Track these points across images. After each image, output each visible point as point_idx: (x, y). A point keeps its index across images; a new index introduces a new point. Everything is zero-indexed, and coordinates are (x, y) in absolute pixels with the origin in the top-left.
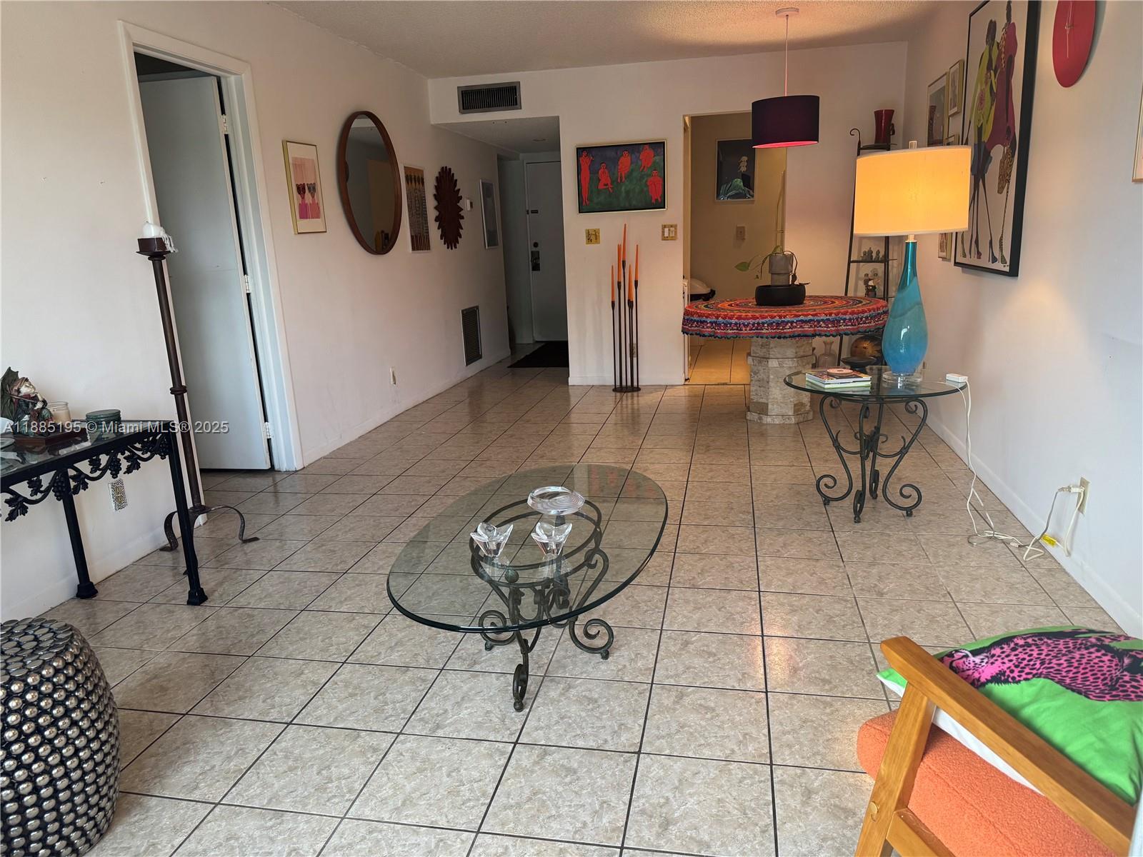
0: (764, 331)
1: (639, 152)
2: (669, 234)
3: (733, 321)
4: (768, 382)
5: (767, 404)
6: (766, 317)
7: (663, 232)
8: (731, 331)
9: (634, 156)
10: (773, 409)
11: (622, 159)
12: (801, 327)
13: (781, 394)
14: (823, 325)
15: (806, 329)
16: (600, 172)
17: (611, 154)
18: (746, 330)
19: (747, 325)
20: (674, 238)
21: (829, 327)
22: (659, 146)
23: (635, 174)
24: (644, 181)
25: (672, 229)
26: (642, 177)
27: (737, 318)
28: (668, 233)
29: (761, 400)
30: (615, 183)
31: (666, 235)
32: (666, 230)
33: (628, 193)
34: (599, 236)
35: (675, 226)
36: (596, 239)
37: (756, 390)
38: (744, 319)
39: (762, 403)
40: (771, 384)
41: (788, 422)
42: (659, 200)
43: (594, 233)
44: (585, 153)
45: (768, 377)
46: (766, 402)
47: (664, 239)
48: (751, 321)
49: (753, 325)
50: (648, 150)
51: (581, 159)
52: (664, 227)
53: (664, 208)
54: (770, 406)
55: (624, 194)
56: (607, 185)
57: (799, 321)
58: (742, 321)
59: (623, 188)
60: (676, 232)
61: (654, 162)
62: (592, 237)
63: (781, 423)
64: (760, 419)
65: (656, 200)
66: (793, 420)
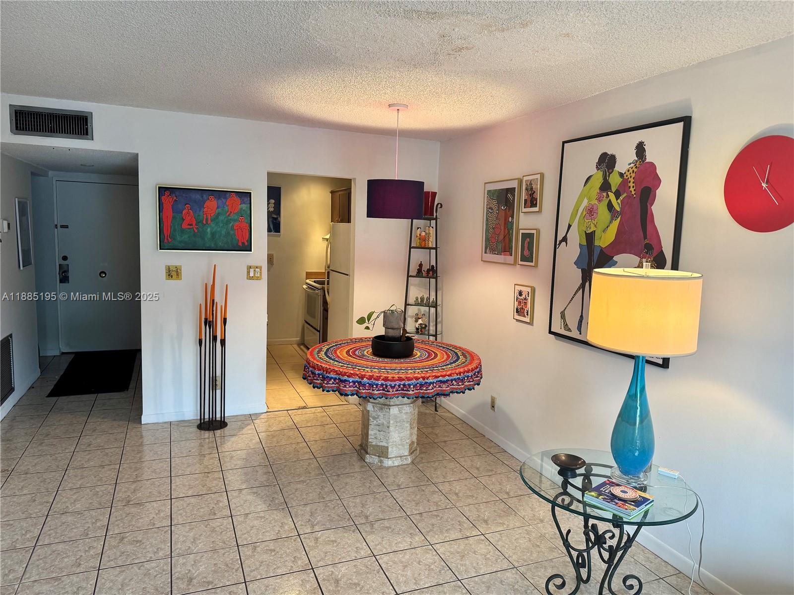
0: (411, 392)
1: (226, 198)
2: (255, 274)
3: (380, 383)
4: (388, 427)
5: (387, 448)
6: (412, 379)
7: (248, 272)
8: (378, 392)
9: (220, 201)
10: (393, 452)
11: (208, 203)
12: (440, 386)
13: (399, 436)
14: (455, 383)
15: (444, 389)
16: (184, 212)
17: (198, 196)
18: (393, 391)
19: (394, 387)
20: (258, 278)
21: (460, 385)
22: (246, 196)
23: (221, 218)
24: (231, 225)
25: (258, 270)
26: (228, 222)
27: (383, 380)
28: (251, 273)
29: (381, 444)
30: (200, 225)
31: (252, 274)
32: (252, 271)
33: (213, 234)
34: (181, 273)
35: (260, 268)
36: (178, 275)
37: (375, 434)
38: (391, 381)
39: (382, 446)
40: (391, 429)
41: (405, 462)
42: (246, 244)
43: (175, 269)
44: (168, 193)
45: (389, 423)
46: (386, 445)
47: (249, 278)
48: (397, 383)
49: (399, 386)
50: (236, 198)
51: (163, 198)
52: (250, 267)
53: (251, 251)
54: (390, 450)
55: (209, 236)
56: (191, 225)
57: (439, 381)
58: (389, 383)
59: (209, 230)
60: (261, 273)
61: (241, 209)
62: (173, 273)
63: (400, 464)
64: (381, 462)
65: (243, 243)
66: (409, 460)
